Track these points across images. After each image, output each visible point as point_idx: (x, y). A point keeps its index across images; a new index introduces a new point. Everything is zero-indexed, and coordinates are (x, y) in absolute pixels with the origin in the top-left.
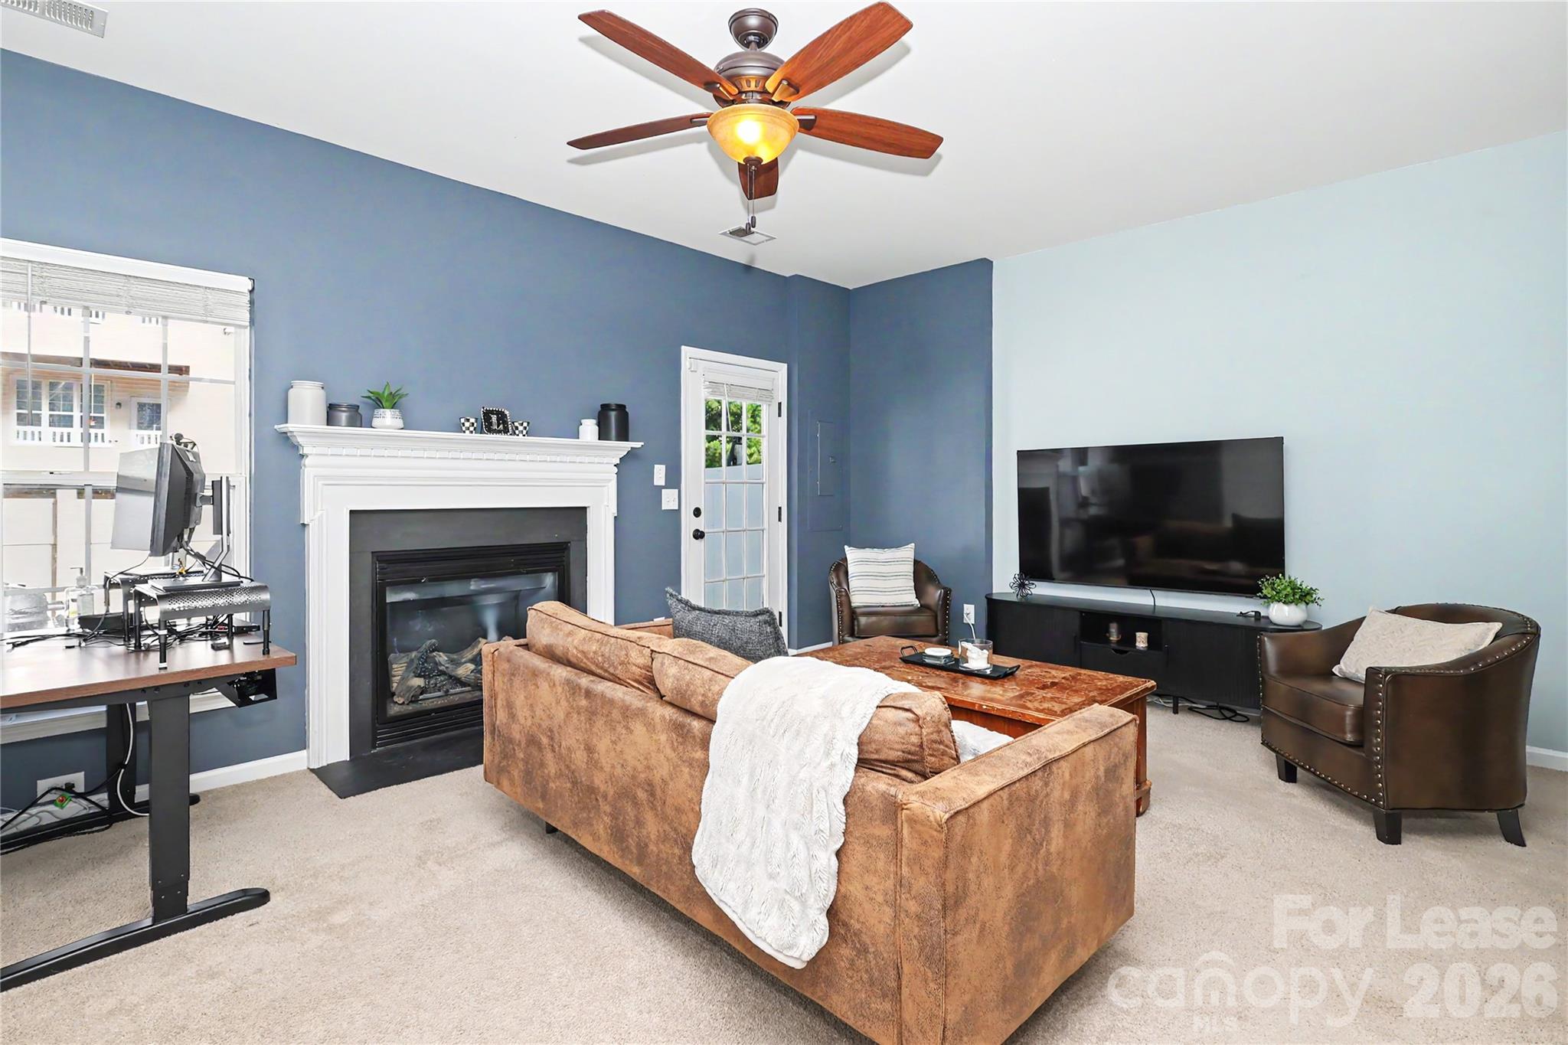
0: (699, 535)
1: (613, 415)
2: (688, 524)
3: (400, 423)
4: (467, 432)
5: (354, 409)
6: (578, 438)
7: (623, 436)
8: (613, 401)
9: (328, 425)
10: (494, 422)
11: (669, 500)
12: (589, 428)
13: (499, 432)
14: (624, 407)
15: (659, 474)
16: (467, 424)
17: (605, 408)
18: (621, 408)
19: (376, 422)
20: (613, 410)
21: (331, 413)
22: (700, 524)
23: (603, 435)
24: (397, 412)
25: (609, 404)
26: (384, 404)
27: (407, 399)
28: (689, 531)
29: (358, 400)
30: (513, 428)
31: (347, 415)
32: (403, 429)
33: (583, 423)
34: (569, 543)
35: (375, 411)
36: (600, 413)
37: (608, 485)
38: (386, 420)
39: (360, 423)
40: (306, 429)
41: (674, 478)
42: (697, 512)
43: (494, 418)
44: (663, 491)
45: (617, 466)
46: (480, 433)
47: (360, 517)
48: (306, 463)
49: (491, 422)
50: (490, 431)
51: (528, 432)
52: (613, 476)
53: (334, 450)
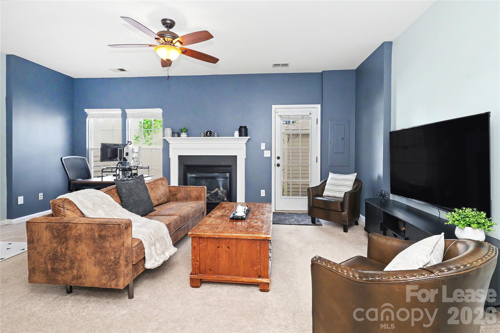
0: (278, 165)
1: (243, 129)
2: (274, 161)
3: (186, 136)
5: (178, 133)
6: (234, 136)
7: (246, 135)
8: (243, 125)
9: (172, 137)
10: (209, 134)
11: (267, 154)
12: (237, 133)
13: (210, 136)
15: (263, 146)
17: (241, 127)
18: (245, 127)
19: (181, 136)
20: (243, 128)
21: (173, 134)
22: (278, 161)
23: (240, 135)
24: (186, 133)
25: (242, 126)
26: (183, 131)
27: (188, 130)
28: (275, 164)
29: (178, 131)
30: (215, 135)
31: (176, 135)
32: (187, 137)
33: (235, 132)
34: (232, 165)
35: (182, 133)
36: (239, 129)
37: (243, 149)
38: (184, 135)
39: (179, 136)
40: (169, 138)
41: (269, 147)
42: (278, 158)
43: (209, 133)
44: (264, 151)
45: (246, 144)
46: (204, 137)
47: (180, 157)
48: (170, 145)
49: (207, 134)
50: (207, 136)
51: (218, 136)
52: (244, 147)
53: (174, 142)
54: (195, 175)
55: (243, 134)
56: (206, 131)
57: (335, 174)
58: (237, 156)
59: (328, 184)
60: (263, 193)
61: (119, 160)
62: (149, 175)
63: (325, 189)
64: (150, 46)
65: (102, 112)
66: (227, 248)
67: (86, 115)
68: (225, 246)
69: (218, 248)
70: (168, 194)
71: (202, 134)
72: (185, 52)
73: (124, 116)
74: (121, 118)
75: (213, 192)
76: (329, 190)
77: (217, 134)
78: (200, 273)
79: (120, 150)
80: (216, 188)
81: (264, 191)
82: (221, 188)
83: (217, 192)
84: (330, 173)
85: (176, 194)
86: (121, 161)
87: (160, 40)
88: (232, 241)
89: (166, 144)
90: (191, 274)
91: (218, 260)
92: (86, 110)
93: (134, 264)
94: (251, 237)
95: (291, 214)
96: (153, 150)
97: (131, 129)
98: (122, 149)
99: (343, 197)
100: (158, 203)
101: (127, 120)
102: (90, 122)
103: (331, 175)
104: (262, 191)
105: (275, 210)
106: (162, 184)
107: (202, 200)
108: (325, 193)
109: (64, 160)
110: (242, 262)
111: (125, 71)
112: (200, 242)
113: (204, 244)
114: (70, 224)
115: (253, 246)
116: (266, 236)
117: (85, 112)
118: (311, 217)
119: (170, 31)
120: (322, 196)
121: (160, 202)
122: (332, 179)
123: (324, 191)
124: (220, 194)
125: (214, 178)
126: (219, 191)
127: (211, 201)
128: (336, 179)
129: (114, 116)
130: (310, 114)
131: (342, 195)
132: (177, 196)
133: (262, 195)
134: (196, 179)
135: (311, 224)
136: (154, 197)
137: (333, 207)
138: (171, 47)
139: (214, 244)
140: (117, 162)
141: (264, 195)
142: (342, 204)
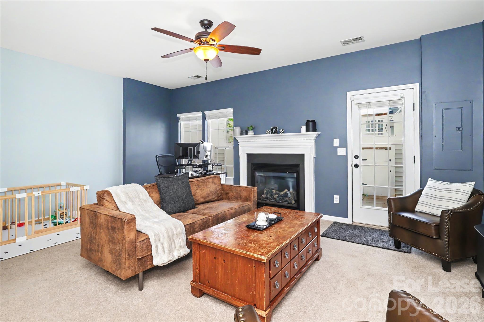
0: (356, 166)
1: (311, 123)
2: (351, 161)
3: (253, 133)
4: (268, 134)
5: (246, 131)
6: (301, 132)
7: (315, 130)
8: (311, 119)
9: (241, 135)
10: (275, 131)
11: (341, 152)
12: (304, 128)
13: (275, 133)
14: (315, 120)
15: (336, 142)
16: (267, 133)
17: (308, 122)
18: (314, 121)
19: (248, 134)
20: (311, 122)
22: (356, 161)
23: (307, 130)
24: (253, 131)
25: (309, 120)
26: (250, 130)
27: (255, 128)
28: (352, 164)
29: (246, 129)
30: (280, 131)
31: (244, 133)
32: (254, 135)
33: (301, 128)
34: (299, 165)
35: (249, 131)
36: (306, 123)
37: (311, 147)
38: (251, 133)
39: (247, 134)
40: (238, 136)
41: (344, 144)
42: (356, 157)
43: (274, 129)
44: (338, 148)
45: (315, 140)
46: (269, 134)
47: (248, 155)
48: (239, 143)
49: (273, 131)
50: (272, 133)
51: (284, 132)
52: (313, 144)
53: (243, 141)
54: (263, 174)
55: (311, 129)
56: (271, 128)
57: (438, 182)
58: (304, 154)
59: (425, 195)
60: (337, 199)
61: (189, 157)
62: (221, 172)
63: (419, 202)
64: (191, 50)
65: (188, 116)
66: (223, 261)
67: (178, 119)
68: (221, 259)
69: (215, 259)
70: (219, 192)
71: (267, 131)
72: (225, 48)
73: (204, 118)
74: (202, 120)
75: (282, 193)
76: (424, 204)
77: (282, 130)
78: (200, 282)
79: (191, 149)
80: (286, 189)
81: (338, 196)
82: (291, 190)
83: (286, 193)
84: (430, 179)
85: (228, 193)
86: (191, 159)
87: (195, 42)
88: (228, 254)
89: (236, 143)
90: (191, 281)
91: (215, 273)
92: (178, 115)
93: (138, 259)
94: (243, 254)
95: (372, 230)
96: (226, 149)
97: (211, 129)
98: (192, 148)
99: (440, 216)
100: (204, 201)
101: (206, 122)
102: (182, 125)
103: (430, 182)
104: (335, 196)
105: (353, 222)
106: (213, 182)
107: (251, 201)
108: (418, 208)
109: (158, 157)
110: (237, 282)
111: (201, 77)
112: (200, 248)
113: (203, 252)
114: (98, 213)
115: (248, 266)
116: (259, 257)
117: (178, 116)
118: (394, 239)
119: (208, 31)
120: (413, 211)
121: (206, 200)
122: (431, 188)
123: (417, 205)
124: (289, 195)
125: (283, 178)
126: (289, 193)
127: (279, 202)
128: (436, 189)
129: (196, 119)
130: (401, 97)
131: (439, 213)
132: (229, 195)
133: (335, 202)
134: (265, 179)
135: (394, 248)
136: (200, 195)
137: (422, 230)
138: (208, 46)
139: (211, 254)
140: (187, 160)
141: (338, 202)
142: (438, 227)
